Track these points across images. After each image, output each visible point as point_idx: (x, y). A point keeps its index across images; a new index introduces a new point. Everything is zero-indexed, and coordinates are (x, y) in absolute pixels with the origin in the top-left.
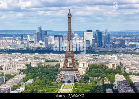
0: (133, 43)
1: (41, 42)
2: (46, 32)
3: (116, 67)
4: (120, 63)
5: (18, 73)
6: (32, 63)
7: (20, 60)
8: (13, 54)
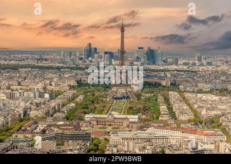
0: (186, 61)
1: (90, 59)
2: (96, 49)
3: (169, 84)
4: (174, 80)
5: (68, 89)
6: (82, 79)
7: (70, 76)
8: (62, 70)
